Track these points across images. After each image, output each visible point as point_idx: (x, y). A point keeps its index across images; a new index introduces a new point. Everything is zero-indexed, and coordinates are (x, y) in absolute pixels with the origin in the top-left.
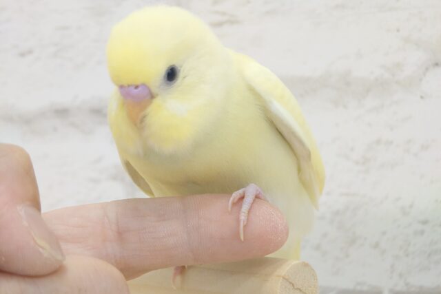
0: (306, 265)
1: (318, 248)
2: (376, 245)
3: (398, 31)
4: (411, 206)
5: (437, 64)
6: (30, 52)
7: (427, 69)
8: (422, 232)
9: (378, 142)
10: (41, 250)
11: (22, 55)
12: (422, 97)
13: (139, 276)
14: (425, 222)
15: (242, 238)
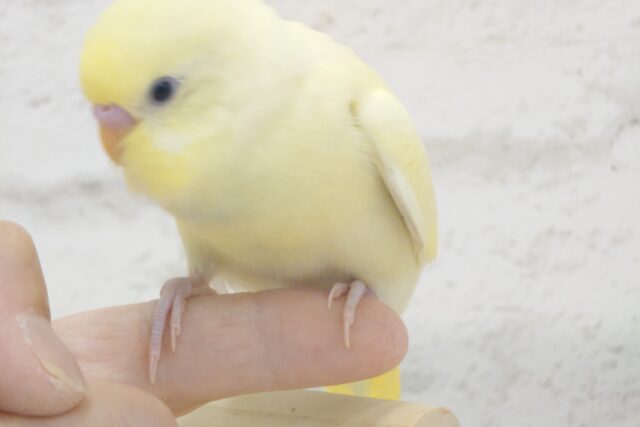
0: (445, 412)
1: (462, 386)
2: (548, 384)
3: (579, 73)
4: (598, 326)
5: (635, 121)
6: (46, 100)
7: (621, 128)
8: (614, 365)
9: (550, 232)
10: (52, 380)
11: (35, 104)
12: (614, 168)
13: (194, 409)
14: (618, 350)
15: (348, 344)
